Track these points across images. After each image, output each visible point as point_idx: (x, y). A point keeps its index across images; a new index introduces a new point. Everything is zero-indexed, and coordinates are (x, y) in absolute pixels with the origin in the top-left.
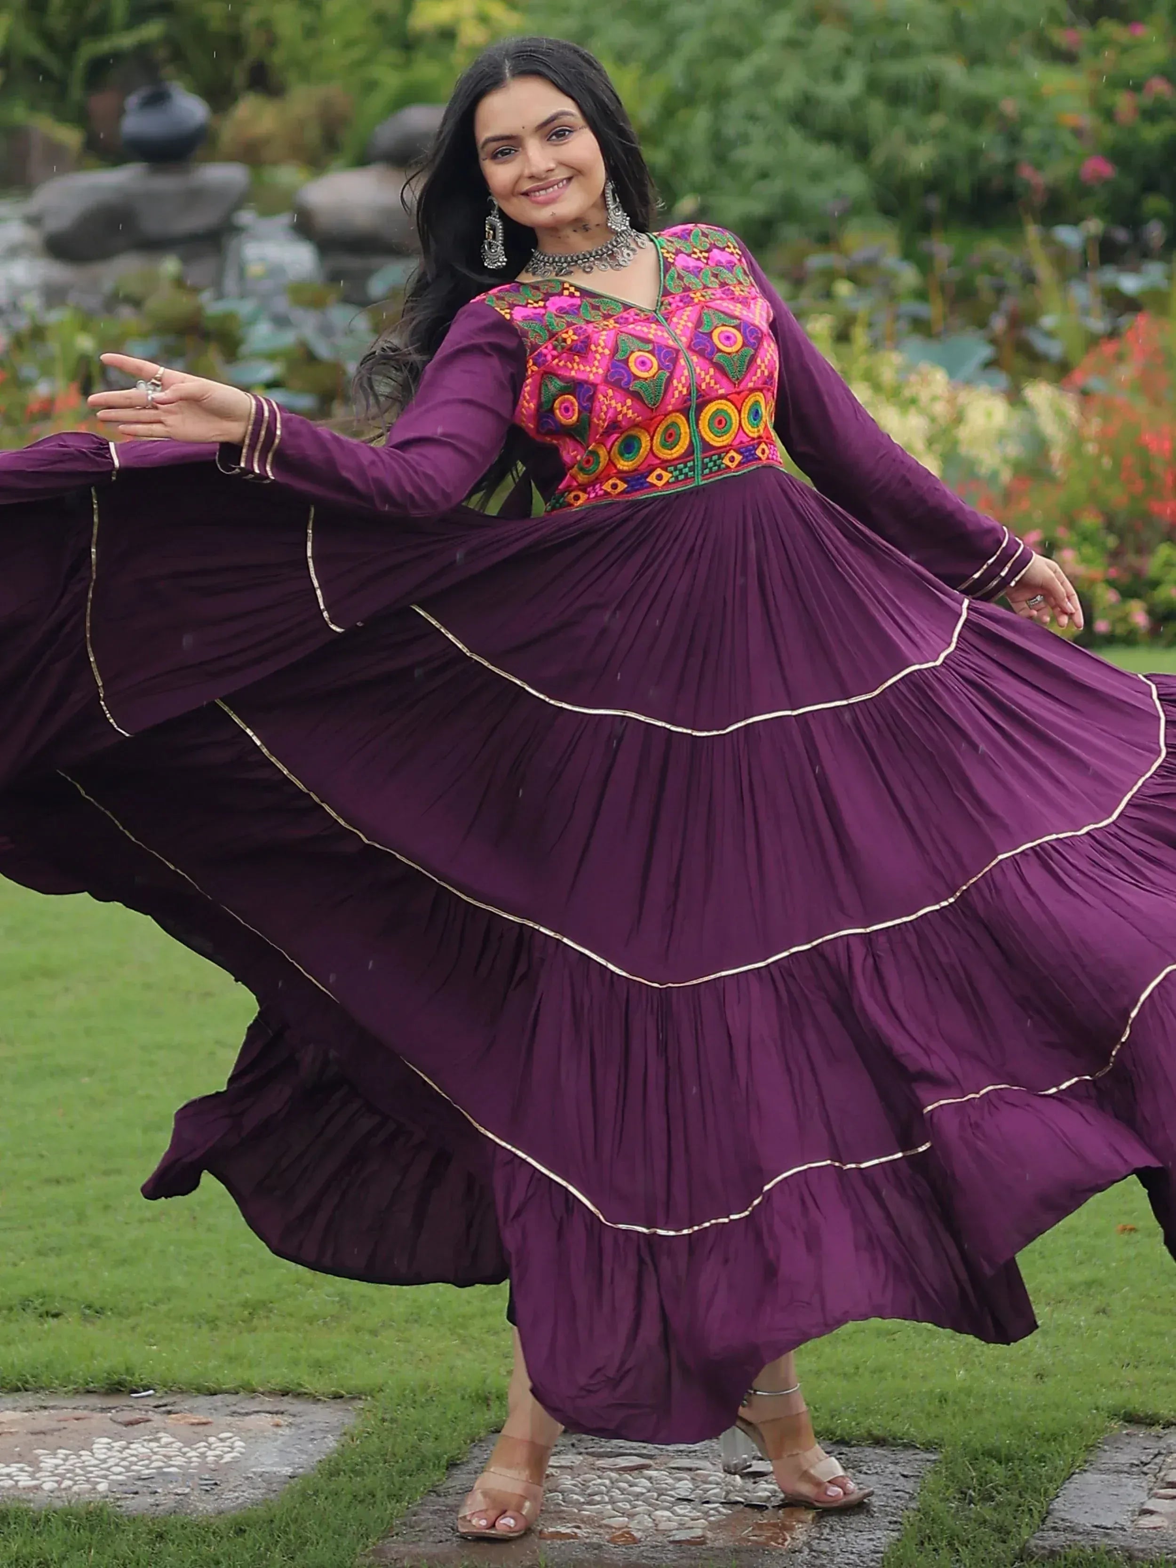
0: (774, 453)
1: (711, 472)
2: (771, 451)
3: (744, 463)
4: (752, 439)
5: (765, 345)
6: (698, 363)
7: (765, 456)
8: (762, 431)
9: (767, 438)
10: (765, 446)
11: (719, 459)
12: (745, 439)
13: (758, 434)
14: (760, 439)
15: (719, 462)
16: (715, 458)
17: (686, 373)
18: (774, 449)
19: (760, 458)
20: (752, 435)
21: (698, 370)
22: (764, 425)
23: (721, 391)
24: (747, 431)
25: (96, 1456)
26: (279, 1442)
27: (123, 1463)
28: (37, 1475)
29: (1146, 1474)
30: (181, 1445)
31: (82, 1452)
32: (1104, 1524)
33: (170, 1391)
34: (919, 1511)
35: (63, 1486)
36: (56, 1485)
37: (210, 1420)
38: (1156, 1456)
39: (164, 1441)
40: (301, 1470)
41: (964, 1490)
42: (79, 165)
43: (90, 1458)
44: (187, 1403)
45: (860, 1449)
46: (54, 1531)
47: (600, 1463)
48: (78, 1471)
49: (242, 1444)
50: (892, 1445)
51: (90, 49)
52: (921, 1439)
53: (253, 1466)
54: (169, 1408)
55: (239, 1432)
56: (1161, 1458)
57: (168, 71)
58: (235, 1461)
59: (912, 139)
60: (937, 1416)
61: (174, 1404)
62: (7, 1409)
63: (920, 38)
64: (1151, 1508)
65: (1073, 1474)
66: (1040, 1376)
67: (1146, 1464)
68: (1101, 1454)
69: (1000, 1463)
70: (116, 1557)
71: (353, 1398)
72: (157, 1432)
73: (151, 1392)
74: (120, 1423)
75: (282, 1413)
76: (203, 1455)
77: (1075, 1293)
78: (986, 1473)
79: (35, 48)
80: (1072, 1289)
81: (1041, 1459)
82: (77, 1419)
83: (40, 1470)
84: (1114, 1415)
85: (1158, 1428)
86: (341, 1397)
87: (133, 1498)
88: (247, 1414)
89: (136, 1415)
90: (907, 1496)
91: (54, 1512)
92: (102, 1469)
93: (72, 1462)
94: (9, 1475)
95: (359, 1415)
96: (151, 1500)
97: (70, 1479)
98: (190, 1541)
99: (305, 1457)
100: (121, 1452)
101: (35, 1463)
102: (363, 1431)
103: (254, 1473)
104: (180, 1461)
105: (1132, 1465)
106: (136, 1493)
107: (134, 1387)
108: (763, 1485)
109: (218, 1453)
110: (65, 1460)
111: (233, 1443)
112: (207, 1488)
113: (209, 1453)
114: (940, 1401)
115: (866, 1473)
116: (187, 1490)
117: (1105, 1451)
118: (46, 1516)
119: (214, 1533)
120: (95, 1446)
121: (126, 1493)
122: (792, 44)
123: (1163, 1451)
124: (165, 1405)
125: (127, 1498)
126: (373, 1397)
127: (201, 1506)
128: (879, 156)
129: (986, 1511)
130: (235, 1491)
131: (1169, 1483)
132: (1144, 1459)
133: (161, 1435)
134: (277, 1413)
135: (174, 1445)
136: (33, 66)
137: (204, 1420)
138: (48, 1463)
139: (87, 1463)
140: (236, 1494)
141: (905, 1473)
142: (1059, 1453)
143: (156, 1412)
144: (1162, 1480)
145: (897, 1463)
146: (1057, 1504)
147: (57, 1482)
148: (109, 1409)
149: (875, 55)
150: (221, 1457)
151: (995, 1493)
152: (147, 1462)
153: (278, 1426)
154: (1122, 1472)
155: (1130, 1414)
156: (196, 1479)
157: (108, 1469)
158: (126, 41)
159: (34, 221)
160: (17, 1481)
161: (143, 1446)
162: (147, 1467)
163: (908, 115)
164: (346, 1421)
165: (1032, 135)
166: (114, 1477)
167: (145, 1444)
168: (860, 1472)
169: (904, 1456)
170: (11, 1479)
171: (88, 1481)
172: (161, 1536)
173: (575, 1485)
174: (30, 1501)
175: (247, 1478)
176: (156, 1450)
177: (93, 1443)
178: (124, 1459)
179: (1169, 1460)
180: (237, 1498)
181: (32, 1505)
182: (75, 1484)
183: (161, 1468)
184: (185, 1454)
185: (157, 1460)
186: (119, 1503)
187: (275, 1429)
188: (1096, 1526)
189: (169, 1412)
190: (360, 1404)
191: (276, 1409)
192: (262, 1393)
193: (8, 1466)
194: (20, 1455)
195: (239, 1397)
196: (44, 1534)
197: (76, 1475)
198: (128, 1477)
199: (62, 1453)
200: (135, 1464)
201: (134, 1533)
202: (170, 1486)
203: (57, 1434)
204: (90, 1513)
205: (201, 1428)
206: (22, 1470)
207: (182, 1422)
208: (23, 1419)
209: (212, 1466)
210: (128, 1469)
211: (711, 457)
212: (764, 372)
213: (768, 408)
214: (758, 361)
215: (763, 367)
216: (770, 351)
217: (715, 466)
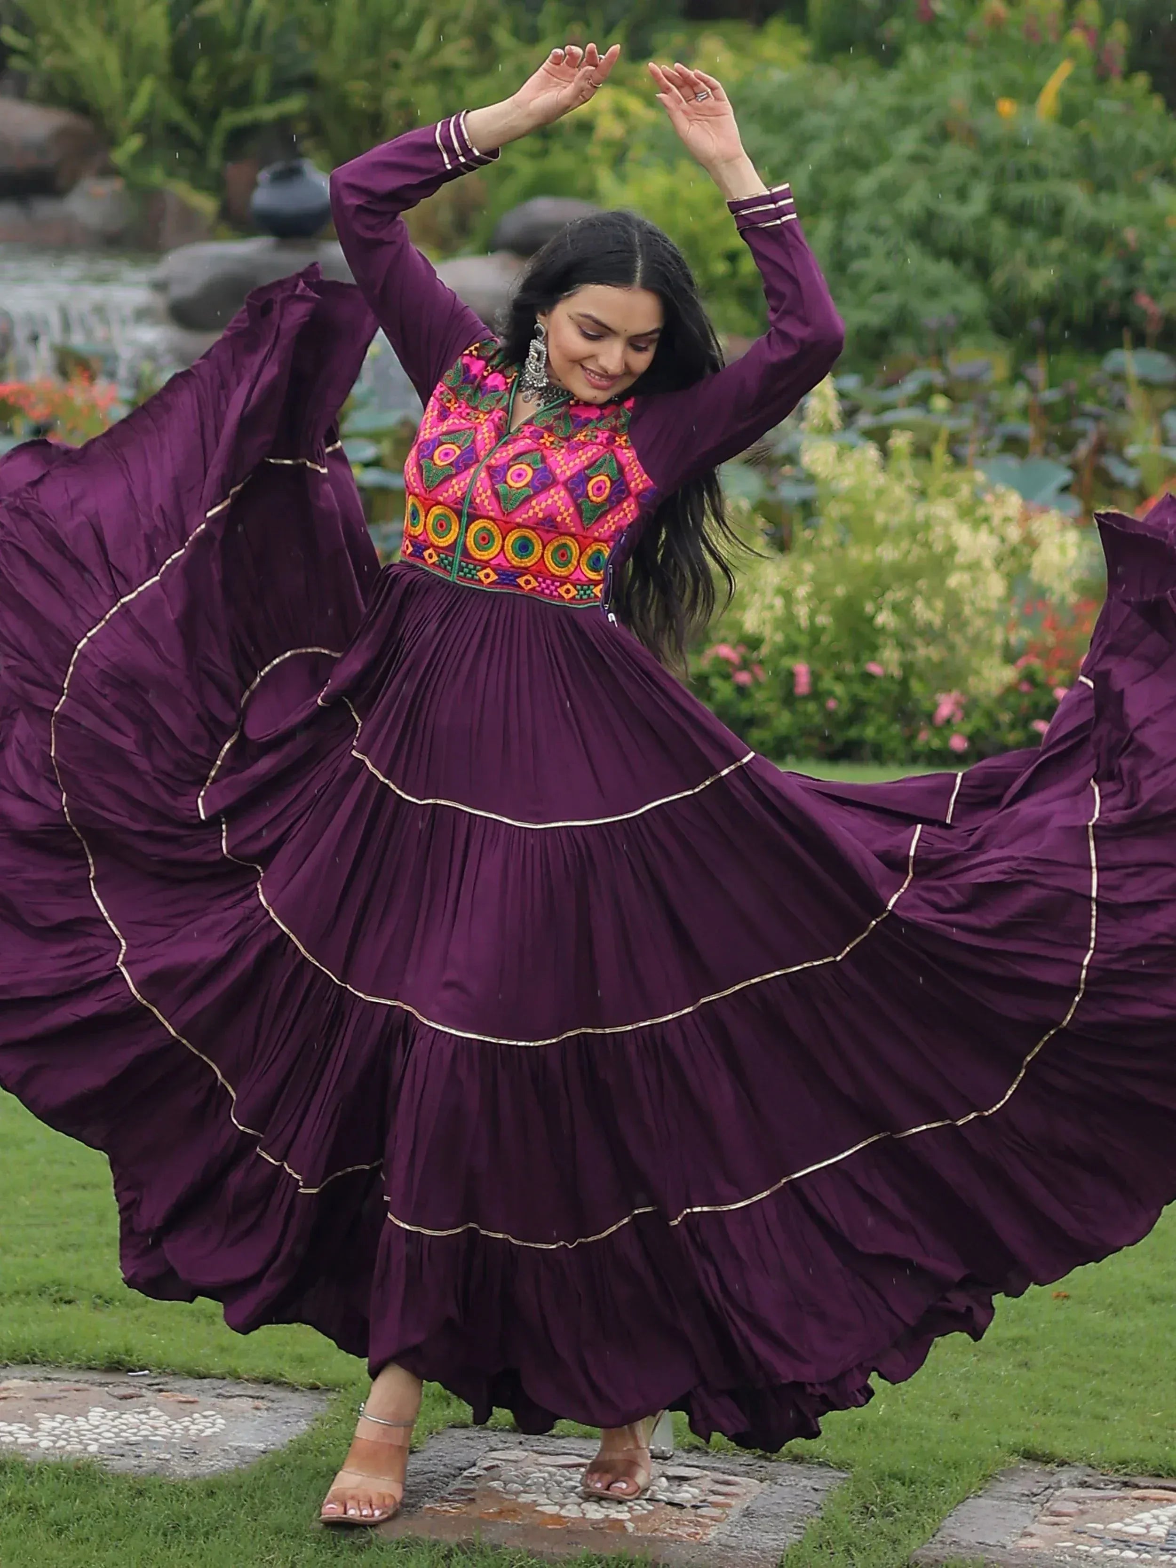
0: (548, 588)
1: (465, 577)
2: (544, 585)
3: (498, 584)
4: (513, 567)
5: (552, 491)
6: (482, 480)
7: (530, 587)
8: (529, 564)
9: (539, 571)
10: (531, 578)
11: (474, 569)
12: (505, 564)
13: (523, 565)
14: (525, 571)
15: (474, 572)
16: (471, 566)
17: (468, 481)
18: (553, 584)
19: (519, 586)
20: (514, 563)
21: (478, 484)
22: (536, 559)
23: (492, 514)
24: (509, 558)
25: (91, 1422)
26: (256, 1423)
27: (115, 1430)
28: (35, 1435)
29: (1033, 1503)
30: (167, 1418)
31: (78, 1418)
32: (987, 1542)
33: (163, 1373)
34: (822, 1518)
35: (57, 1445)
36: (51, 1444)
37: (196, 1399)
38: (1047, 1489)
39: (152, 1414)
40: (272, 1447)
41: (868, 1505)
42: (211, 235)
43: (83, 1423)
44: (178, 1385)
45: (780, 1464)
46: (45, 1482)
47: (543, 1459)
48: (72, 1433)
49: (223, 1421)
50: (808, 1463)
51: (230, 119)
52: (835, 1458)
53: (230, 1441)
54: (161, 1387)
55: (221, 1411)
56: (1051, 1491)
57: (307, 145)
58: (215, 1435)
59: (1032, 261)
60: (854, 1442)
61: (166, 1383)
62: (15, 1378)
63: (1047, 161)
64: (1033, 1532)
65: (968, 1498)
66: (956, 1416)
67: (1036, 1495)
68: (998, 1484)
69: (903, 1484)
70: (98, 1509)
71: (328, 1390)
72: (148, 1406)
73: (146, 1372)
74: (115, 1396)
75: (263, 1398)
76: (186, 1429)
77: (1002, 1348)
78: (890, 1492)
79: (178, 114)
80: (999, 1344)
81: (941, 1484)
82: (77, 1390)
83: (38, 1430)
84: (1014, 1451)
85: (1054, 1465)
86: (318, 1388)
87: (119, 1460)
88: (231, 1397)
89: (130, 1391)
90: (815, 1506)
91: (48, 1466)
92: (94, 1433)
93: (67, 1426)
94: (10, 1433)
95: (331, 1405)
96: (135, 1462)
97: (65, 1439)
98: (166, 1499)
99: (278, 1435)
100: (113, 1420)
101: (35, 1425)
102: (334, 1418)
103: (231, 1446)
104: (165, 1431)
105: (1023, 1495)
106: (122, 1456)
107: (132, 1367)
108: (685, 1487)
109: (200, 1427)
110: (62, 1424)
111: (214, 1420)
112: (187, 1456)
113: (192, 1427)
114: (859, 1429)
115: (781, 1485)
116: (168, 1456)
117: (1001, 1481)
118: (39, 1469)
119: (188, 1493)
120: (90, 1414)
121: (113, 1455)
122: (916, 159)
123: (1053, 1485)
124: (158, 1384)
125: (114, 1459)
126: (346, 1390)
127: (178, 1471)
128: (999, 278)
129: (884, 1524)
130: (211, 1460)
131: (1054, 1512)
132: (1035, 1490)
133: (151, 1408)
134: (258, 1398)
135: (161, 1418)
136: (174, 132)
137: (191, 1399)
138: (47, 1425)
139: (81, 1428)
140: (212, 1463)
141: (816, 1487)
142: (958, 1480)
143: (149, 1390)
144: (1048, 1509)
145: (810, 1479)
146: (948, 1522)
147: (52, 1441)
148: (106, 1384)
149: (1000, 176)
150: (202, 1431)
151: (895, 1510)
152: (135, 1430)
153: (257, 1408)
154: (1013, 1500)
155: (1029, 1452)
156: (178, 1448)
157: (99, 1434)
158: (268, 113)
159: (160, 286)
160: (17, 1438)
161: (134, 1417)
162: (135, 1434)
163: (1030, 236)
164: (319, 1408)
165: (1151, 265)
166: (103, 1441)
167: (136, 1415)
168: (776, 1483)
169: (818, 1472)
170: (12, 1436)
171: (80, 1442)
172: (140, 1493)
173: (517, 1476)
174: (27, 1455)
175: (224, 1450)
176: (144, 1421)
177: (89, 1411)
178: (115, 1427)
179: (1057, 1493)
180: (212, 1466)
181: (28, 1459)
182: (68, 1444)
183: (147, 1436)
184: (170, 1426)
185: (144, 1430)
186: (106, 1463)
187: (255, 1412)
188: (980, 1543)
189: (161, 1391)
190: (332, 1396)
191: (258, 1394)
192: (247, 1380)
193: (10, 1425)
194: (22, 1416)
195: (225, 1382)
196: (36, 1484)
197: (71, 1437)
198: (117, 1441)
199: (59, 1417)
200: (125, 1431)
201: (117, 1489)
202: (154, 1452)
203: (57, 1401)
204: (79, 1468)
205: (188, 1406)
206: (22, 1429)
207: (171, 1399)
208: (28, 1387)
209: (194, 1438)
210: (117, 1435)
211: (467, 564)
212: (537, 514)
213: (550, 548)
214: (534, 503)
215: (537, 509)
216: (556, 497)
217: (470, 573)
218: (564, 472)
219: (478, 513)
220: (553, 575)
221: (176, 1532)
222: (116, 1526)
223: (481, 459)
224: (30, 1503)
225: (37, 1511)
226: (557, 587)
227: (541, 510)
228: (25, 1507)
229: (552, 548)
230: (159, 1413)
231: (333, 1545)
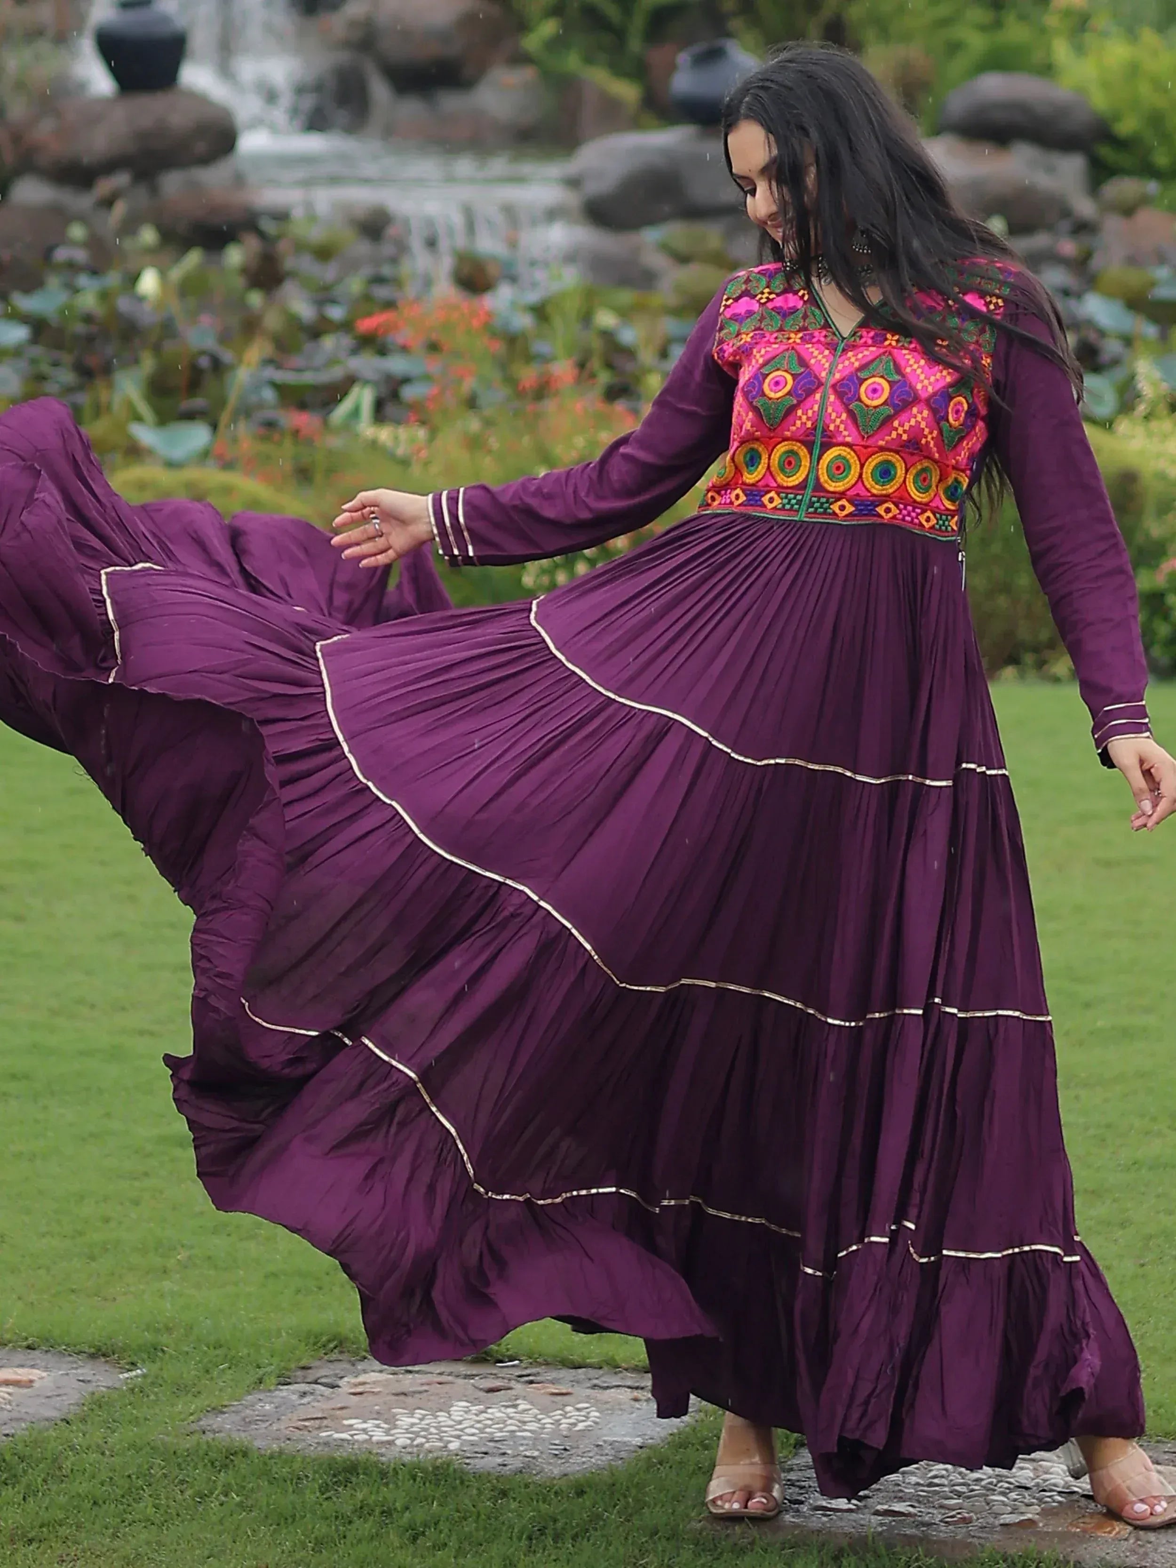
0: (909, 515)
1: (815, 512)
2: (905, 512)
3: (855, 515)
4: (873, 495)
5: (915, 410)
6: (832, 404)
7: (890, 515)
8: (891, 491)
9: (901, 498)
10: (892, 506)
11: (827, 502)
12: (863, 493)
13: (884, 492)
14: (886, 498)
15: (826, 505)
16: (823, 500)
17: (816, 407)
18: (914, 511)
19: (880, 516)
20: (874, 491)
21: (830, 410)
22: (898, 485)
23: (848, 439)
24: (868, 486)
25: (453, 1417)
26: (634, 1415)
27: (478, 1425)
28: (393, 1432)
30: (538, 1412)
31: (438, 1414)
33: (535, 1363)
35: (415, 1443)
36: (409, 1442)
37: (570, 1390)
39: (521, 1408)
40: (650, 1441)
43: (445, 1419)
44: (552, 1375)
46: (400, 1484)
48: (433, 1430)
49: (597, 1414)
53: (606, 1436)
54: (531, 1378)
55: (598, 1404)
58: (587, 1430)
61: (538, 1374)
62: (373, 1371)
70: (458, 1511)
72: (516, 1399)
73: (516, 1362)
74: (481, 1389)
75: (642, 1388)
76: (557, 1423)
82: (440, 1383)
83: (395, 1427)
87: (482, 1458)
88: (608, 1388)
89: (498, 1383)
91: (403, 1465)
92: (456, 1430)
93: (427, 1422)
94: (365, 1431)
96: (500, 1460)
97: (424, 1437)
98: (532, 1499)
99: (658, 1429)
100: (477, 1415)
101: (392, 1421)
103: (605, 1441)
104: (534, 1426)
106: (486, 1453)
107: (501, 1358)
109: (572, 1421)
110: (421, 1420)
111: (588, 1413)
112: (557, 1452)
113: (564, 1421)
116: (536, 1454)
118: (395, 1469)
119: (556, 1493)
120: (452, 1409)
121: (476, 1452)
124: (528, 1375)
125: (477, 1457)
127: (547, 1468)
130: (582, 1457)
133: (518, 1402)
134: (637, 1388)
135: (530, 1412)
137: (564, 1391)
138: (405, 1421)
139: (442, 1424)
140: (584, 1459)
143: (518, 1381)
147: (409, 1438)
148: (472, 1376)
150: (575, 1425)
152: (502, 1426)
153: (636, 1400)
156: (547, 1444)
157: (462, 1430)
160: (371, 1436)
161: (500, 1411)
162: (501, 1430)
166: (464, 1438)
167: (503, 1409)
170: (366, 1433)
171: (441, 1440)
172: (504, 1494)
174: (382, 1455)
175: (598, 1446)
176: (512, 1415)
177: (452, 1406)
178: (479, 1422)
180: (584, 1463)
181: (383, 1459)
182: (428, 1442)
183: (514, 1431)
184: (540, 1420)
185: (511, 1425)
186: (467, 1461)
187: (633, 1403)
189: (531, 1382)
191: (637, 1384)
192: (626, 1370)
193: (365, 1422)
194: (378, 1413)
195: (601, 1372)
196: (391, 1486)
197: (431, 1434)
198: (481, 1438)
199: (419, 1413)
200: (490, 1427)
201: (478, 1489)
202: (521, 1448)
203: (417, 1395)
204: (436, 1468)
205: (559, 1398)
206: (378, 1426)
207: (543, 1391)
208: (387, 1380)
209: (565, 1433)
210: (482, 1431)
211: (819, 498)
212: (901, 435)
213: (913, 471)
214: (896, 424)
215: (900, 430)
216: (919, 418)
217: (821, 507)
218: (925, 388)
219: (834, 441)
220: (915, 501)
221: (542, 1535)
222: (477, 1530)
223: (824, 380)
224: (383, 1506)
225: (391, 1515)
226: (918, 514)
227: (905, 431)
228: (378, 1511)
229: (914, 472)
230: (529, 1407)
231: (712, 1546)
